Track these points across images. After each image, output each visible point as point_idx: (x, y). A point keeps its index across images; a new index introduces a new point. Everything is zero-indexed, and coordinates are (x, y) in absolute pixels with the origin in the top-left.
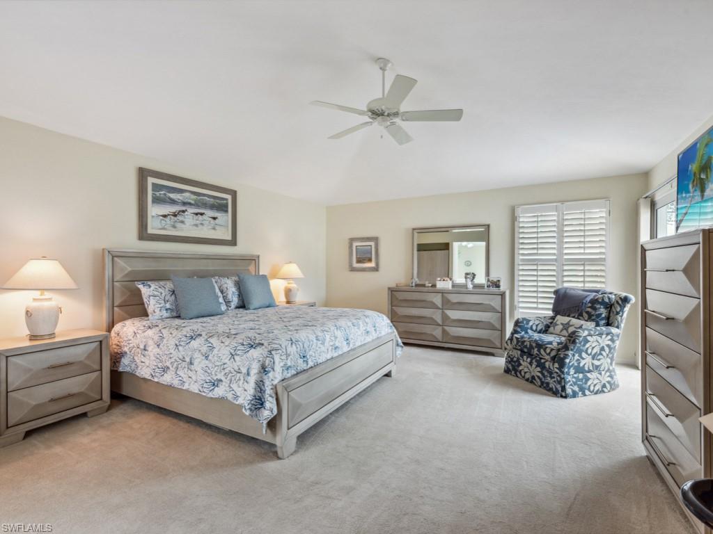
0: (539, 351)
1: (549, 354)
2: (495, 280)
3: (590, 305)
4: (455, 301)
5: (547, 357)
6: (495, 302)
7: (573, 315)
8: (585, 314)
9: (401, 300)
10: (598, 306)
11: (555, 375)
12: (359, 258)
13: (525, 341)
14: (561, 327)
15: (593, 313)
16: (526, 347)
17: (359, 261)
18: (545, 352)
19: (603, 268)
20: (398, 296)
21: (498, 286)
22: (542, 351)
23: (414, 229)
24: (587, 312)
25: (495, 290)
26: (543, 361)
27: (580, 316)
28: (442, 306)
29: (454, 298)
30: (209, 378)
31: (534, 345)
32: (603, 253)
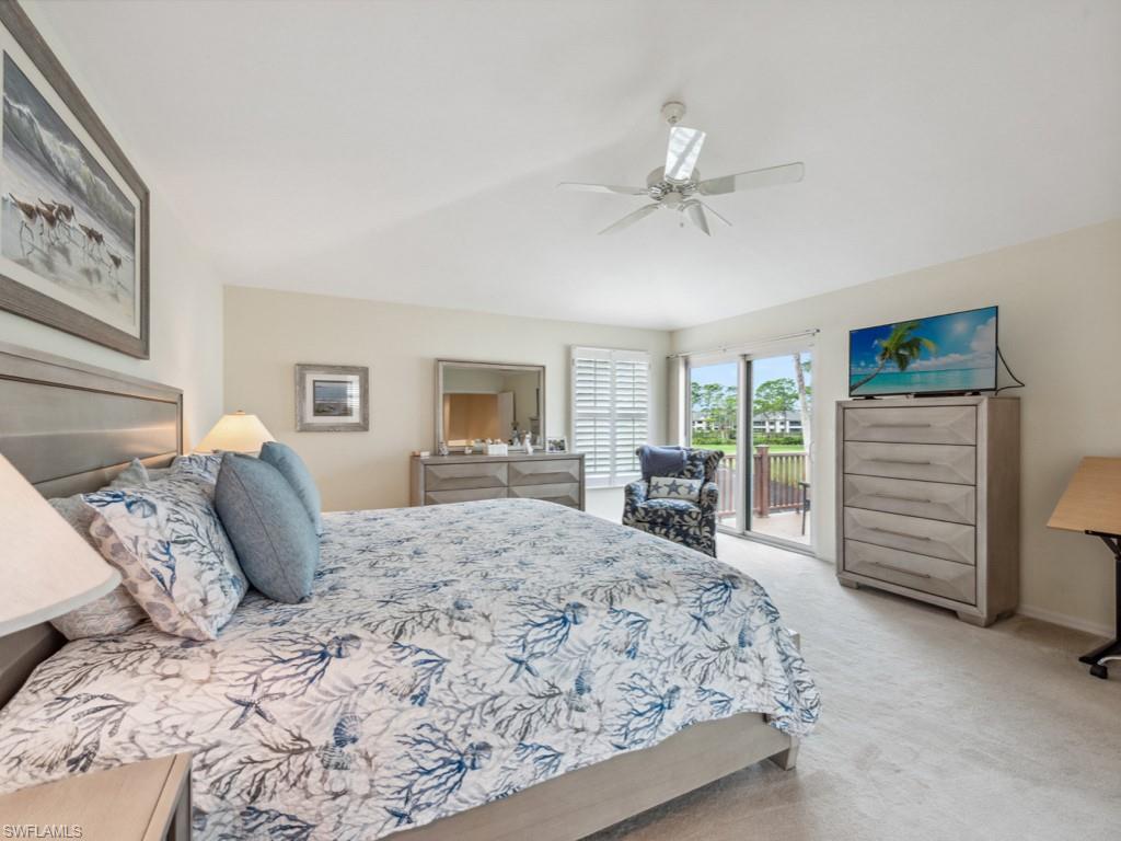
0: (682, 517)
1: (696, 519)
2: (558, 440)
3: (689, 462)
4: (527, 472)
5: (695, 523)
6: (574, 470)
7: (671, 474)
8: (686, 472)
9: (445, 480)
10: (698, 463)
11: (704, 540)
12: (320, 405)
13: (657, 510)
14: (667, 489)
15: (695, 470)
16: (661, 516)
17: (318, 411)
18: (691, 517)
19: (644, 424)
20: (438, 474)
21: (562, 448)
22: (686, 517)
23: (439, 360)
24: (689, 470)
25: (558, 453)
26: (685, 528)
27: (681, 475)
28: (508, 481)
29: (526, 469)
30: (647, 699)
31: (673, 512)
32: (644, 409)
